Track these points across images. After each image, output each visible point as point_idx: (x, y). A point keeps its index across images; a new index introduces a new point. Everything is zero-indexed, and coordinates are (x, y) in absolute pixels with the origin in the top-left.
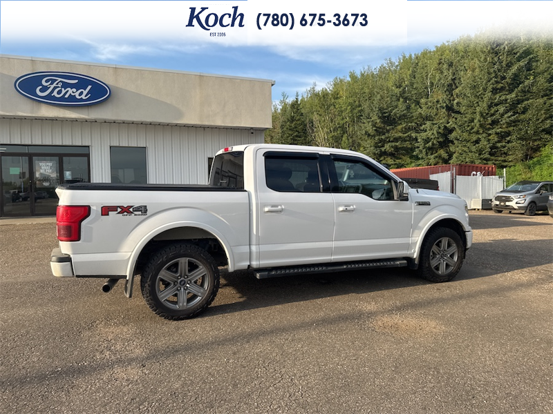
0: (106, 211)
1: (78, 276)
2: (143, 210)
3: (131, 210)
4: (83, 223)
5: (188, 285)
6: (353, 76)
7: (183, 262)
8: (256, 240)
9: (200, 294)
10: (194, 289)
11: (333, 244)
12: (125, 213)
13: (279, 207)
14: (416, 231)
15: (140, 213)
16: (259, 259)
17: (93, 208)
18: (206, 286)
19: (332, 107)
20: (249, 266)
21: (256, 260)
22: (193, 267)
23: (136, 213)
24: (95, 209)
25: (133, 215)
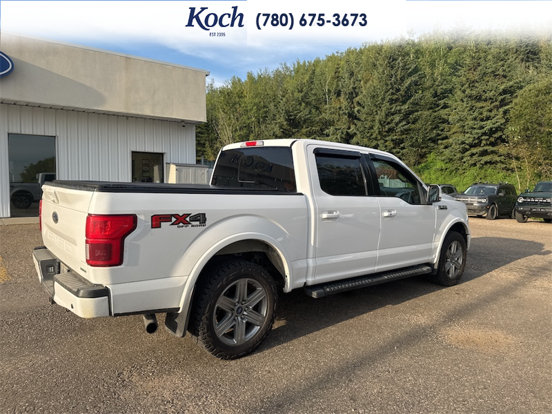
0: (157, 220)
1: (116, 315)
2: (201, 218)
3: (188, 219)
4: (128, 240)
5: (245, 313)
6: (250, 76)
7: (242, 284)
8: (314, 253)
9: (258, 323)
10: (253, 317)
11: (377, 253)
12: (181, 224)
13: (335, 213)
14: (438, 236)
15: (198, 223)
16: (314, 274)
17: (140, 217)
18: (264, 312)
19: (237, 106)
20: (305, 283)
21: (312, 276)
22: (251, 289)
23: (194, 223)
24: (144, 220)
25: (190, 225)
